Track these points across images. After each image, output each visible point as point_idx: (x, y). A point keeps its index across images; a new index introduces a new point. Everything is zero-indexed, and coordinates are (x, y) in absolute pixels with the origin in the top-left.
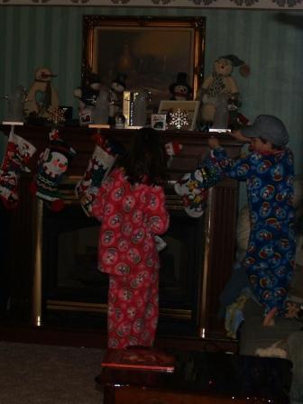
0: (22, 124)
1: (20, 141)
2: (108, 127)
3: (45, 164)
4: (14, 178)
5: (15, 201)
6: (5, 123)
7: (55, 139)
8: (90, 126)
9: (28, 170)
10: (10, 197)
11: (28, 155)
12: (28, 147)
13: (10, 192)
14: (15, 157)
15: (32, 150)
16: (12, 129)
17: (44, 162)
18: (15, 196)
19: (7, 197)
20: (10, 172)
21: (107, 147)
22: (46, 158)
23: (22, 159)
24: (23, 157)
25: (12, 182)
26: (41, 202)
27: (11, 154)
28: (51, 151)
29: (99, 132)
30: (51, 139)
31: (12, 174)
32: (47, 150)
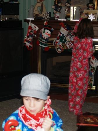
0: (34, 19)
1: (33, 25)
2: (65, 20)
3: (43, 34)
4: (31, 39)
5: (31, 47)
6: (27, 19)
7: (46, 25)
8: (59, 20)
9: (36, 36)
10: (30, 46)
11: (36, 30)
12: (36, 28)
13: (30, 44)
14: (31, 31)
15: (37, 28)
16: (30, 21)
17: (42, 33)
18: (31, 46)
19: (28, 46)
20: (29, 37)
21: (65, 27)
22: (43, 32)
23: (33, 32)
24: (34, 31)
25: (30, 41)
26: (41, 47)
27: (30, 30)
28: (44, 29)
29: (62, 22)
30: (44, 25)
31: (30, 37)
32: (43, 29)
